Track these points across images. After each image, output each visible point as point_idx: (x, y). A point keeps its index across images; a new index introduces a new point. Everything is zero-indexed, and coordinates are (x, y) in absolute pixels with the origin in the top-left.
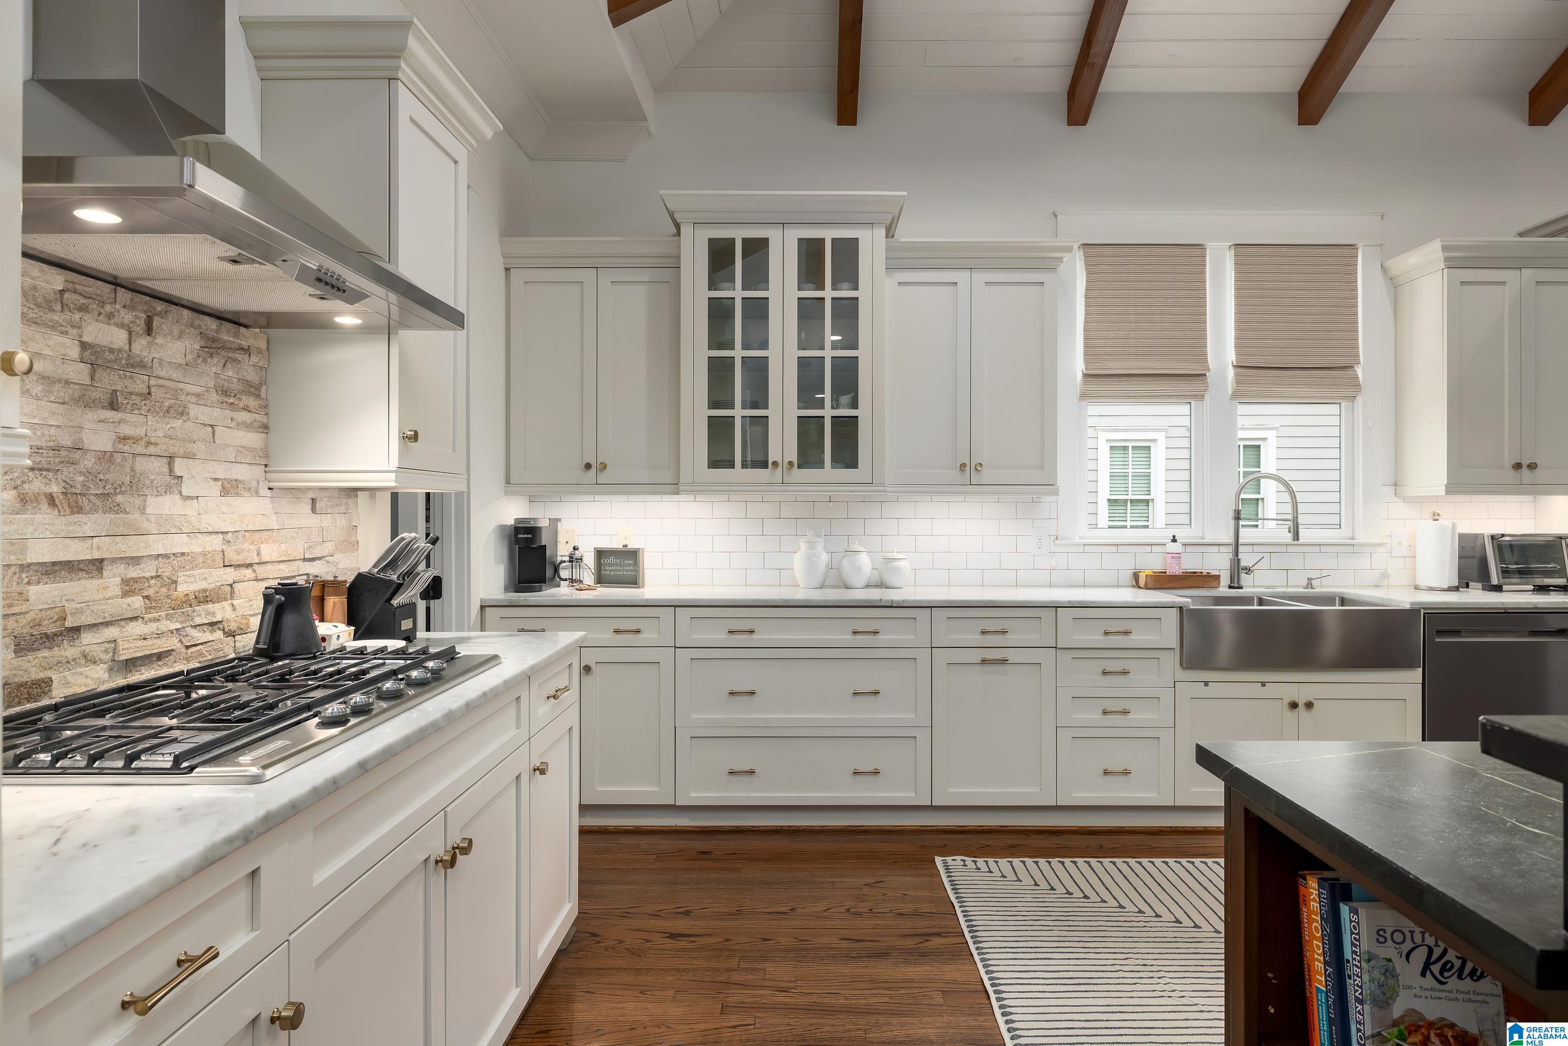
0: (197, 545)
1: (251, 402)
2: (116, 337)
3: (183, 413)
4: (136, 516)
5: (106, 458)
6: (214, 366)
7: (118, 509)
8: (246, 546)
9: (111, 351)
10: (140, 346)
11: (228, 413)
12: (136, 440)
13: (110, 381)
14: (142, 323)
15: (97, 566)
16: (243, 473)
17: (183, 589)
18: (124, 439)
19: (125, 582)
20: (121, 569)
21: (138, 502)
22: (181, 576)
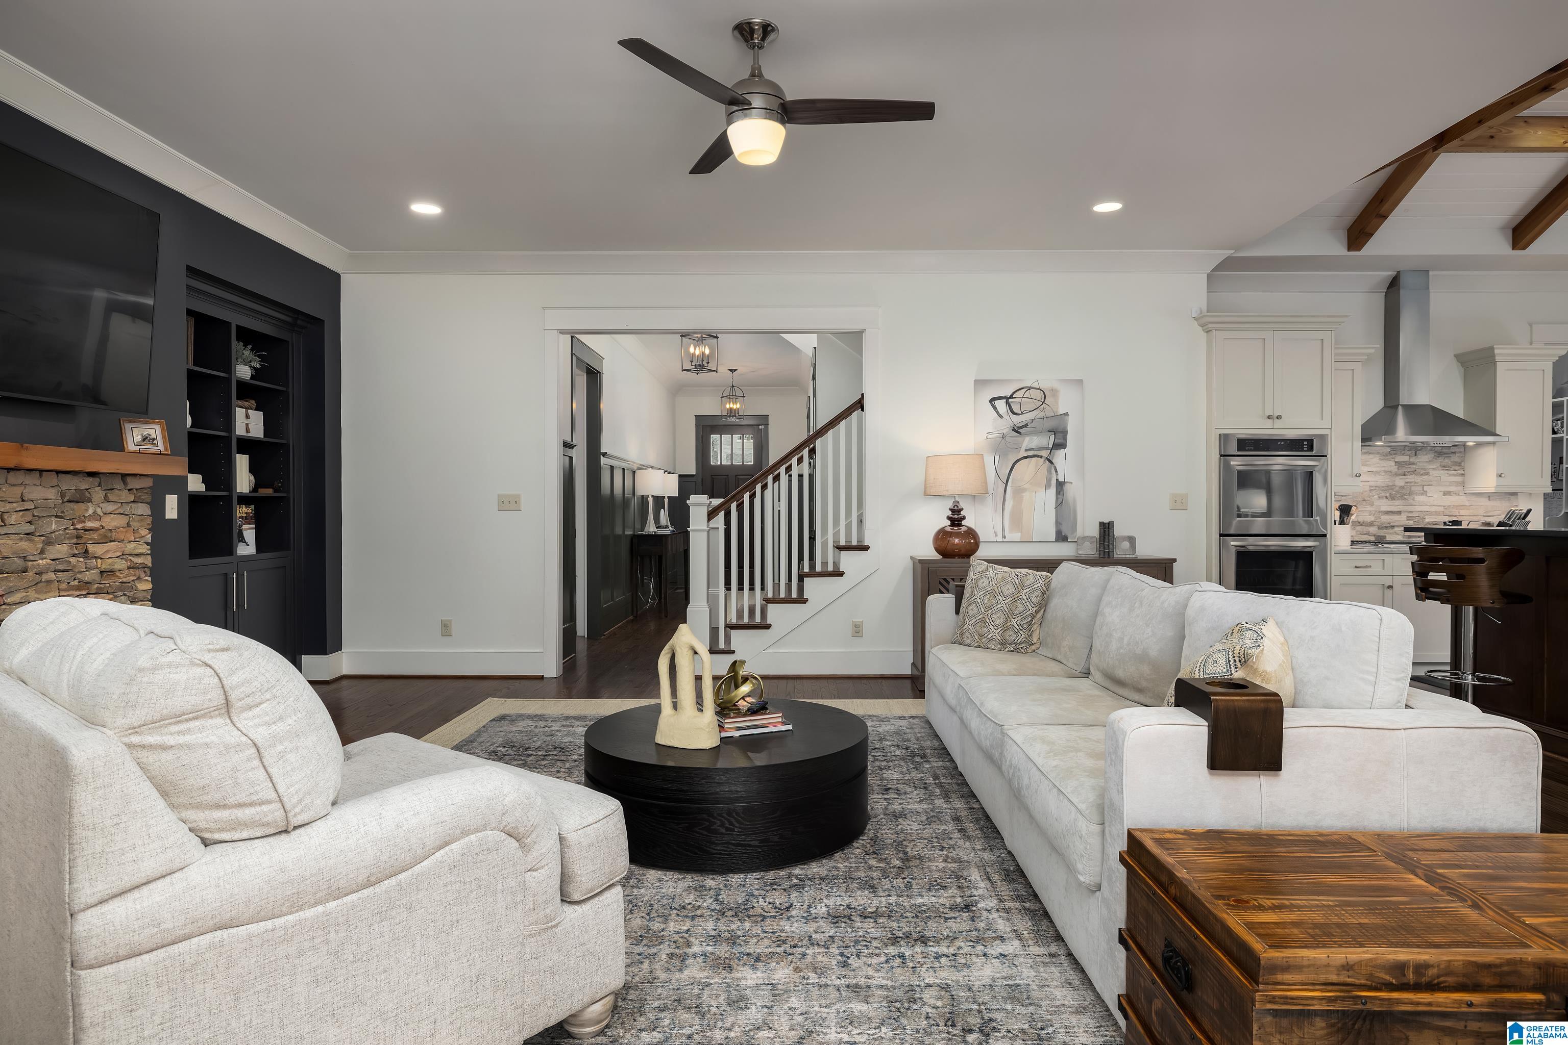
0: (1433, 509)
1: (1457, 468)
2: (1406, 458)
3: (1428, 474)
4: (1412, 501)
5: (1402, 487)
6: (1440, 459)
7: (1405, 499)
8: (1454, 510)
9: (1404, 462)
10: (1413, 460)
11: (1447, 472)
12: (1411, 482)
13: (1403, 470)
14: (1414, 453)
15: (1399, 513)
16: (1452, 489)
17: (1427, 520)
18: (1406, 483)
19: (1407, 517)
20: (1406, 514)
21: (1412, 497)
22: (1426, 517)
